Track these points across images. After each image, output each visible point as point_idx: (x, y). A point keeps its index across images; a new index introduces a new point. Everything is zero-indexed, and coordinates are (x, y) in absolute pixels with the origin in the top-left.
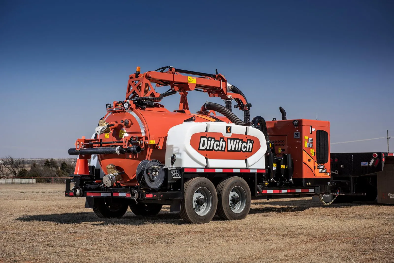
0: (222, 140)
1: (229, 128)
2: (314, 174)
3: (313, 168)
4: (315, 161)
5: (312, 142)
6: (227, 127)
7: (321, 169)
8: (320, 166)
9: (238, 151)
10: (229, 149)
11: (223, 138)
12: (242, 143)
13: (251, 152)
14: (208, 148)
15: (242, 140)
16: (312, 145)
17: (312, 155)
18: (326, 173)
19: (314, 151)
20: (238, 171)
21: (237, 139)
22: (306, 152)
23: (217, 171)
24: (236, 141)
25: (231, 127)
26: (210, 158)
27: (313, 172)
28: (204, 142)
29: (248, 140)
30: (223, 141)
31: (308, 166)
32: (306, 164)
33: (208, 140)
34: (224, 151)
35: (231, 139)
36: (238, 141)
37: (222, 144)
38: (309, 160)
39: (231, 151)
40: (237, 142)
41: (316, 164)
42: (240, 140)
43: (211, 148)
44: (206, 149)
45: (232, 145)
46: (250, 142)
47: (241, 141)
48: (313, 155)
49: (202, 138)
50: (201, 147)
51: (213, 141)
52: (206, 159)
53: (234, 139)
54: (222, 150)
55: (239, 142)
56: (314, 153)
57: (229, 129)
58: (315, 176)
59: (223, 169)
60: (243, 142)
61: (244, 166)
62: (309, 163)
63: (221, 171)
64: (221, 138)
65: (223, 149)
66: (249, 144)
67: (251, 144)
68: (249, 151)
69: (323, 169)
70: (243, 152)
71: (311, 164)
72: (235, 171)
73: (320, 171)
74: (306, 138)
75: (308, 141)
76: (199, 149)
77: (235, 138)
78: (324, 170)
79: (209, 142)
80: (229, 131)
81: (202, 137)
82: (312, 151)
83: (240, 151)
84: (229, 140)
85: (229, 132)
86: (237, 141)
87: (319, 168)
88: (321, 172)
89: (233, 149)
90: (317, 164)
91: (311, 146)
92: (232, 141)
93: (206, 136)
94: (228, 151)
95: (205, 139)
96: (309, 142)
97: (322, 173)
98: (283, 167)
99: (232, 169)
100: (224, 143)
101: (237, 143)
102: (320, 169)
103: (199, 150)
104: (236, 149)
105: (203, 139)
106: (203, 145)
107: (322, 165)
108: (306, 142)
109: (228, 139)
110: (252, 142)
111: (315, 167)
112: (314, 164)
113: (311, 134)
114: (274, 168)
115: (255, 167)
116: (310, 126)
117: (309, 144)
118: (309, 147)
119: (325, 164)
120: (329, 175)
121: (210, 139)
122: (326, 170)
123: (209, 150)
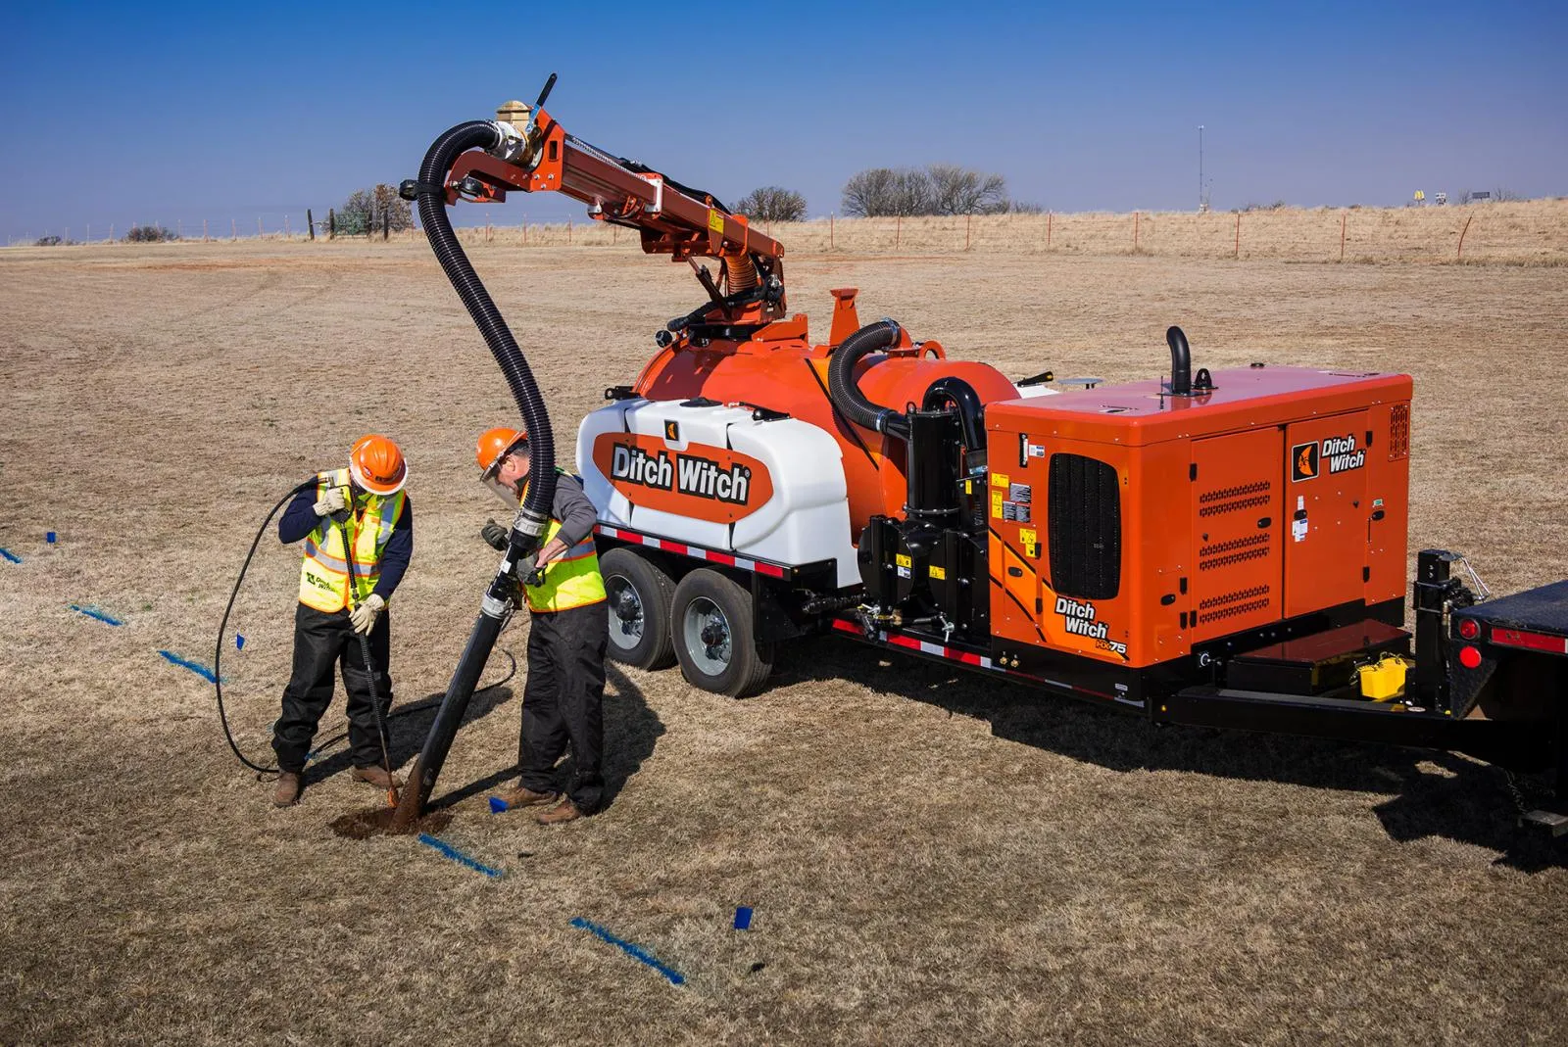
0: (662, 458)
1: (672, 426)
2: (1038, 630)
3: (1032, 608)
4: (1045, 581)
5: (1029, 501)
6: (667, 423)
7: (1076, 617)
8: (1071, 607)
9: (706, 495)
10: (683, 486)
11: (665, 453)
12: (716, 474)
13: (745, 503)
14: (632, 477)
15: (716, 464)
16: (1028, 515)
17: (1028, 554)
18: (1107, 640)
19: (1038, 537)
20: (701, 553)
21: (703, 460)
22: (999, 538)
24: (699, 464)
25: (676, 424)
26: (639, 505)
27: (1031, 619)
28: (622, 457)
29: (734, 466)
30: (667, 461)
31: (1008, 592)
32: (1000, 585)
33: (631, 456)
34: (669, 489)
35: (687, 458)
36: (705, 465)
37: (665, 470)
38: (1015, 572)
39: (687, 491)
40: (702, 468)
41: (1049, 594)
42: (710, 463)
43: (639, 478)
44: (627, 479)
45: (689, 476)
46: (741, 474)
47: (713, 468)
48: (1033, 555)
49: (617, 449)
50: (617, 472)
51: (641, 459)
52: (632, 506)
53: (695, 460)
54: (664, 487)
55: (708, 469)
56: (1038, 546)
57: (672, 429)
58: (1044, 639)
59: (662, 539)
60: (720, 471)
61: (725, 546)
62: (1011, 582)
63: (656, 544)
64: (660, 453)
65: (668, 484)
66: (737, 479)
67: (743, 481)
68: (737, 501)
69: (1084, 619)
70: (722, 500)
71: (1025, 589)
73: (1072, 625)
74: (999, 479)
75: (1006, 493)
77: (698, 455)
78: (1090, 624)
79: (634, 459)
80: (672, 435)
81: (617, 445)
82: (1028, 538)
84: (682, 461)
85: (674, 436)
87: (1065, 614)
88: (1077, 633)
89: (693, 488)
90: (1055, 595)
91: (1021, 516)
92: (690, 463)
93: (626, 443)
94: (680, 491)
96: (1013, 496)
97: (1082, 634)
98: (937, 574)
99: (684, 544)
100: (668, 467)
101: (704, 472)
102: (1071, 616)
103: (613, 478)
104: (702, 490)
105: (619, 451)
106: (621, 467)
107: (1081, 601)
108: (1000, 498)
109: (679, 456)
110: (747, 473)
111: (1039, 603)
112: (1039, 590)
113: (1022, 465)
114: (901, 572)
115: (761, 551)
116: (1021, 435)
117: (1014, 508)
118: (1015, 518)
119: (1094, 602)
120: (1123, 655)
121: (634, 452)
122: (1104, 630)
123: (635, 481)
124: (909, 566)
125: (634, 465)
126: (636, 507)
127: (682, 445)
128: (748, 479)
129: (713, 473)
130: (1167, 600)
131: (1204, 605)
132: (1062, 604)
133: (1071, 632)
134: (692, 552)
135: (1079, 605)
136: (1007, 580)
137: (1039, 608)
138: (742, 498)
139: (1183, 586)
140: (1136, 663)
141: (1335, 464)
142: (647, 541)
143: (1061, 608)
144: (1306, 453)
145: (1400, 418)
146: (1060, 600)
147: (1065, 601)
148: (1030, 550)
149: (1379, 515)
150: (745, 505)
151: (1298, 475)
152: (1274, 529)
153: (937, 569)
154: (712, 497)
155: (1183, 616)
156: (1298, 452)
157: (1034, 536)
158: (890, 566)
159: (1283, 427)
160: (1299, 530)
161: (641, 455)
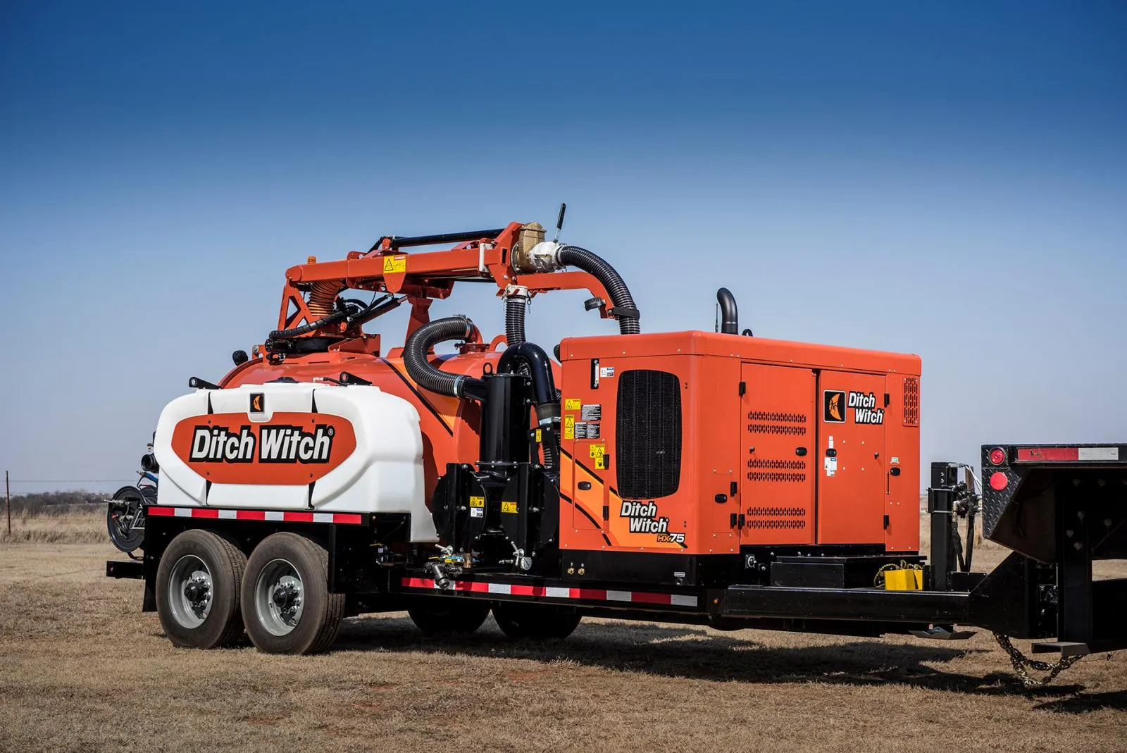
0: (245, 432)
1: (257, 399)
2: (604, 536)
3: (598, 514)
4: (612, 489)
5: (599, 419)
6: (253, 397)
7: (640, 517)
8: (635, 508)
9: (288, 460)
10: (264, 456)
11: (248, 428)
12: (299, 438)
13: (326, 461)
14: (211, 456)
15: (299, 428)
16: (598, 431)
17: (597, 467)
18: (668, 533)
19: (606, 449)
20: (278, 517)
21: (286, 427)
22: (570, 457)
24: (282, 432)
25: (262, 396)
26: (216, 482)
27: (598, 527)
28: (203, 438)
29: (318, 427)
30: (249, 434)
31: (577, 506)
32: (569, 500)
33: (212, 435)
34: (250, 461)
35: (269, 428)
36: (289, 432)
37: (247, 444)
38: (583, 486)
39: (268, 460)
40: (285, 435)
41: (616, 500)
42: (293, 429)
43: (219, 456)
44: (207, 459)
45: (271, 445)
46: (325, 434)
47: (296, 433)
48: (603, 467)
49: (198, 431)
50: (196, 454)
51: (223, 438)
52: (209, 484)
53: (278, 428)
54: (244, 460)
55: (292, 435)
56: (606, 458)
57: (257, 402)
58: (609, 544)
59: (240, 510)
60: (303, 435)
62: (581, 496)
63: (232, 515)
64: (243, 428)
65: (249, 456)
66: (320, 438)
67: (326, 440)
68: (320, 460)
69: (647, 517)
70: (306, 462)
71: (593, 500)
73: (636, 525)
74: (571, 403)
75: (578, 415)
77: (282, 423)
78: (652, 521)
79: (214, 438)
80: (257, 407)
81: (198, 427)
82: (597, 452)
83: (293, 461)
84: (265, 432)
85: (259, 409)
86: (287, 433)
87: (630, 516)
88: (640, 532)
89: (274, 456)
90: (621, 500)
91: (591, 433)
93: (208, 424)
94: (261, 461)
95: (206, 433)
96: (584, 417)
97: (645, 532)
99: (263, 510)
100: (250, 440)
101: (287, 438)
102: (635, 517)
103: (191, 461)
105: (200, 433)
106: (201, 449)
107: (645, 501)
108: (572, 420)
109: (262, 427)
110: (331, 432)
111: (606, 511)
112: (606, 498)
113: (593, 387)
114: (474, 513)
115: (339, 505)
116: (593, 360)
117: (585, 428)
118: (585, 436)
119: (656, 500)
120: (682, 544)
121: (216, 432)
122: (665, 524)
123: (215, 460)
124: (482, 505)
125: (215, 444)
126: (213, 485)
127: (267, 416)
128: (331, 438)
129: (296, 437)
130: (720, 499)
131: (751, 512)
132: (627, 507)
133: (635, 532)
134: (269, 516)
135: (642, 505)
136: (576, 495)
137: (606, 515)
139: (734, 487)
140: (693, 550)
141: (860, 416)
142: (223, 515)
143: (626, 511)
144: (835, 399)
145: (912, 389)
146: (625, 504)
147: (629, 504)
148: (598, 465)
149: (896, 471)
150: (325, 464)
151: (829, 417)
152: (808, 459)
153: (509, 503)
155: (733, 516)
156: (829, 396)
157: (603, 449)
158: (463, 508)
159: (817, 372)
160: (830, 466)
161: (223, 433)
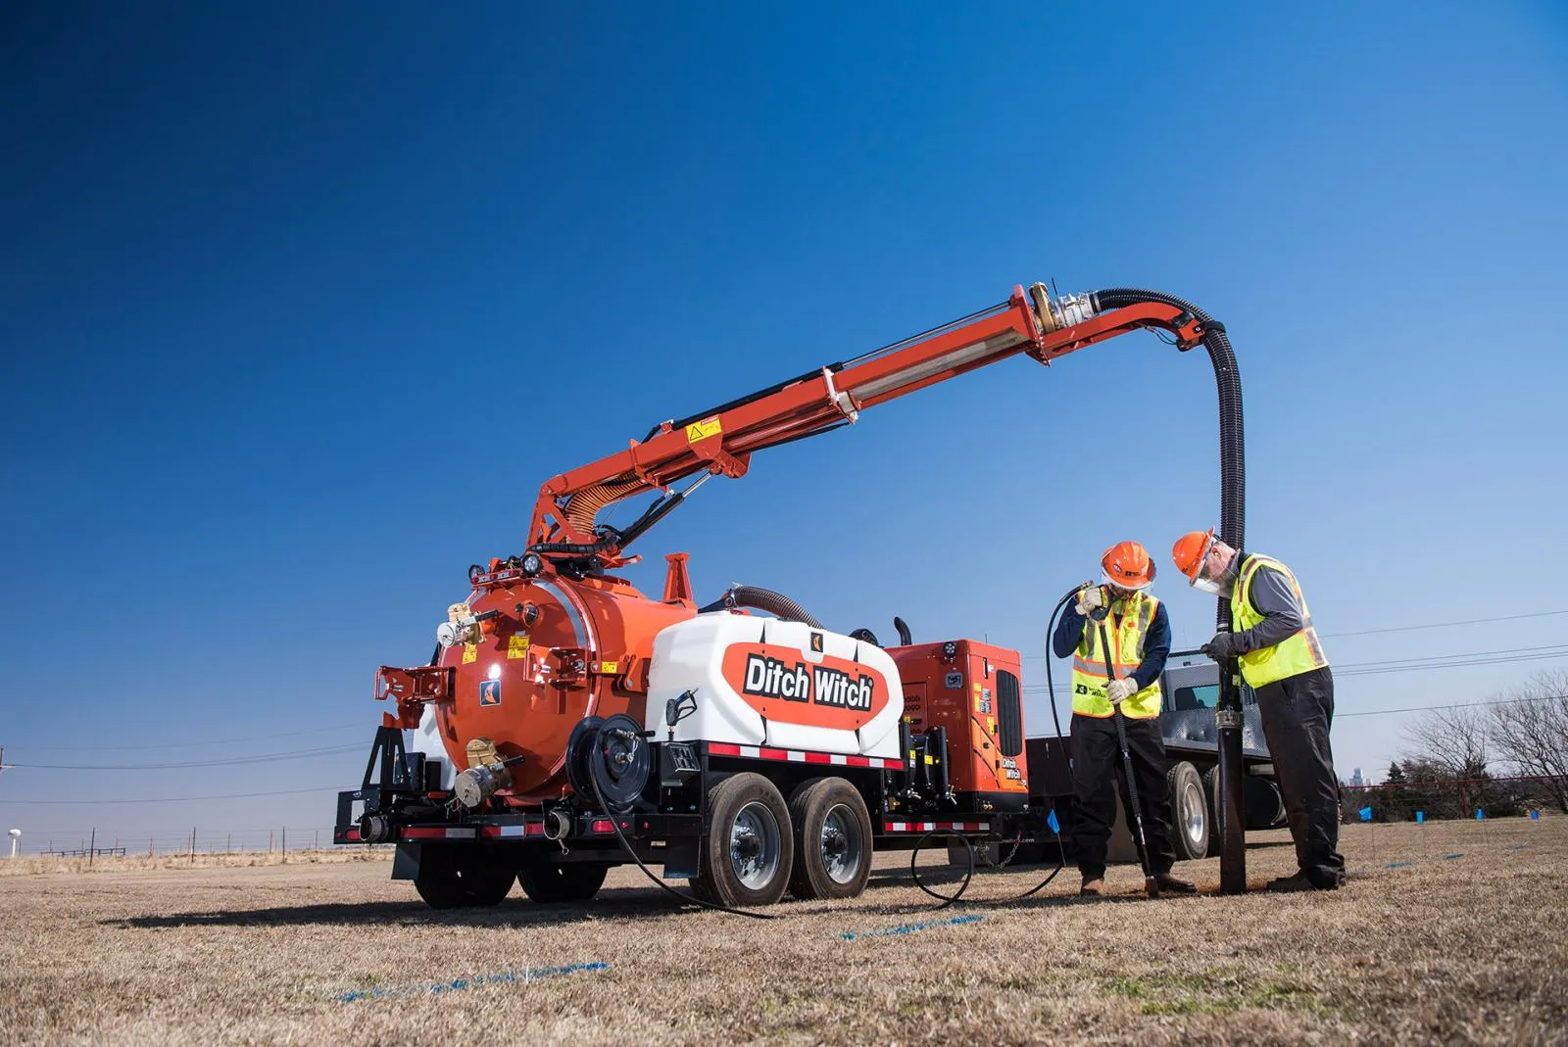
0: (800, 670)
1: (817, 638)
2: (997, 781)
3: (993, 765)
4: (998, 749)
5: (990, 699)
6: (814, 637)
7: (1010, 768)
8: (1008, 762)
9: (838, 705)
10: (819, 698)
11: (803, 665)
12: (847, 684)
13: (868, 709)
14: (767, 690)
15: (846, 675)
16: (990, 708)
17: (991, 733)
18: (1021, 779)
19: (994, 722)
20: (841, 761)
21: (837, 672)
22: (979, 724)
23: (792, 757)
24: (833, 675)
25: (821, 636)
26: (773, 719)
27: (994, 775)
28: (757, 669)
29: (861, 676)
30: (804, 673)
31: (984, 760)
32: (980, 756)
33: (767, 667)
34: (806, 700)
35: (822, 669)
36: (838, 677)
37: (802, 682)
38: (986, 746)
39: (822, 702)
40: (835, 679)
41: (1000, 757)
42: (843, 675)
43: (775, 691)
44: (762, 693)
45: (824, 687)
46: (866, 684)
47: (844, 679)
48: (993, 733)
49: (752, 660)
50: (750, 686)
51: (778, 672)
52: (764, 719)
53: (830, 671)
54: (800, 699)
55: (840, 680)
56: (995, 726)
57: (817, 643)
58: (999, 787)
59: (807, 752)
60: (850, 682)
61: (855, 749)
62: (985, 753)
63: (801, 758)
64: (798, 665)
65: (804, 696)
66: (863, 688)
67: (867, 689)
68: (863, 708)
69: (1013, 768)
70: (851, 708)
71: (991, 756)
72: (835, 760)
73: (1009, 774)
74: (977, 687)
75: (980, 694)
76: (746, 691)
77: (832, 667)
78: (1015, 771)
79: (770, 671)
80: (817, 646)
81: (751, 656)
82: (991, 722)
84: (818, 673)
85: (818, 648)
87: (1006, 768)
88: (1011, 779)
89: (827, 699)
90: (1002, 756)
91: (987, 709)
92: (825, 674)
93: (762, 655)
94: (816, 702)
95: (761, 664)
96: (984, 698)
98: (928, 760)
99: (828, 753)
100: (805, 679)
101: (837, 683)
103: (745, 693)
104: (835, 700)
105: (754, 662)
106: (756, 681)
107: (1011, 758)
108: (978, 698)
109: (816, 667)
110: (870, 683)
111: (997, 763)
112: (996, 755)
113: (985, 677)
114: (912, 764)
116: (984, 658)
117: (984, 704)
118: (984, 711)
119: (1016, 757)
120: (1026, 786)
121: (771, 664)
122: (1019, 773)
123: (771, 695)
124: (915, 757)
125: (770, 678)
126: (768, 722)
128: (871, 688)
129: (844, 684)
132: (1005, 762)
133: (1009, 778)
135: (1011, 761)
136: (982, 752)
137: (997, 766)
138: (867, 705)
143: (1004, 765)
146: (1004, 760)
148: (991, 730)
150: (869, 712)
153: (929, 757)
154: (843, 706)
161: (778, 667)
